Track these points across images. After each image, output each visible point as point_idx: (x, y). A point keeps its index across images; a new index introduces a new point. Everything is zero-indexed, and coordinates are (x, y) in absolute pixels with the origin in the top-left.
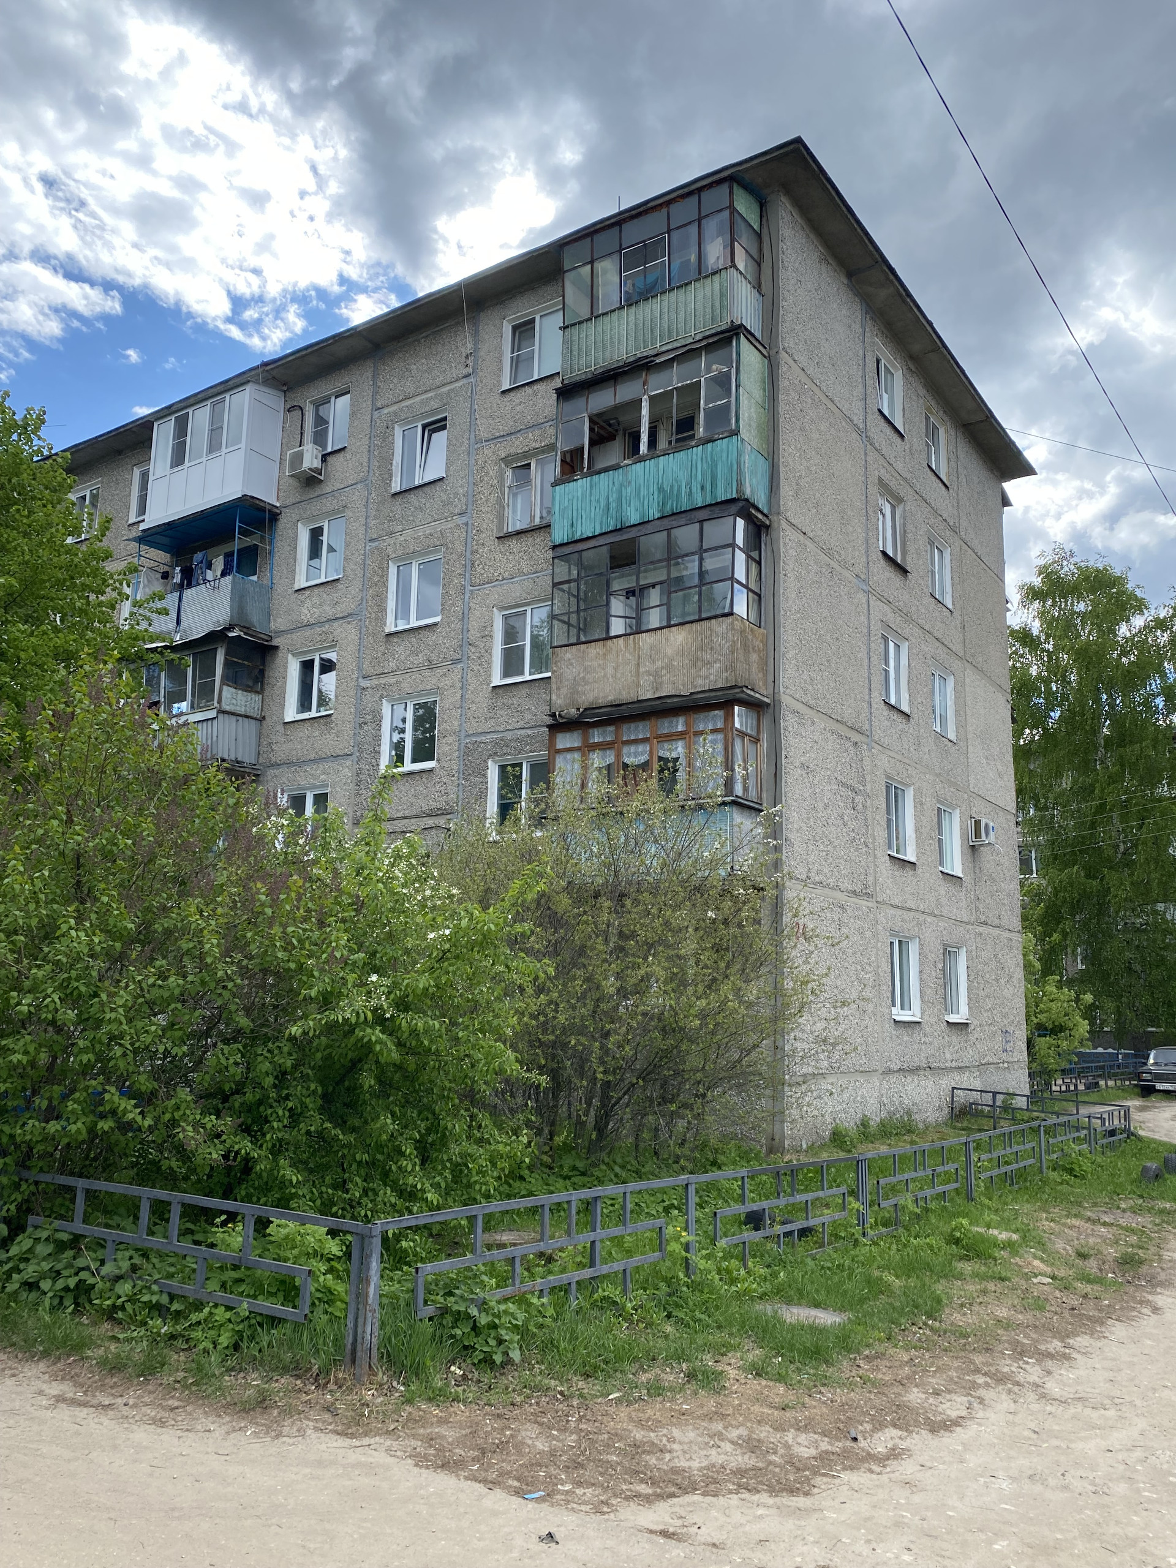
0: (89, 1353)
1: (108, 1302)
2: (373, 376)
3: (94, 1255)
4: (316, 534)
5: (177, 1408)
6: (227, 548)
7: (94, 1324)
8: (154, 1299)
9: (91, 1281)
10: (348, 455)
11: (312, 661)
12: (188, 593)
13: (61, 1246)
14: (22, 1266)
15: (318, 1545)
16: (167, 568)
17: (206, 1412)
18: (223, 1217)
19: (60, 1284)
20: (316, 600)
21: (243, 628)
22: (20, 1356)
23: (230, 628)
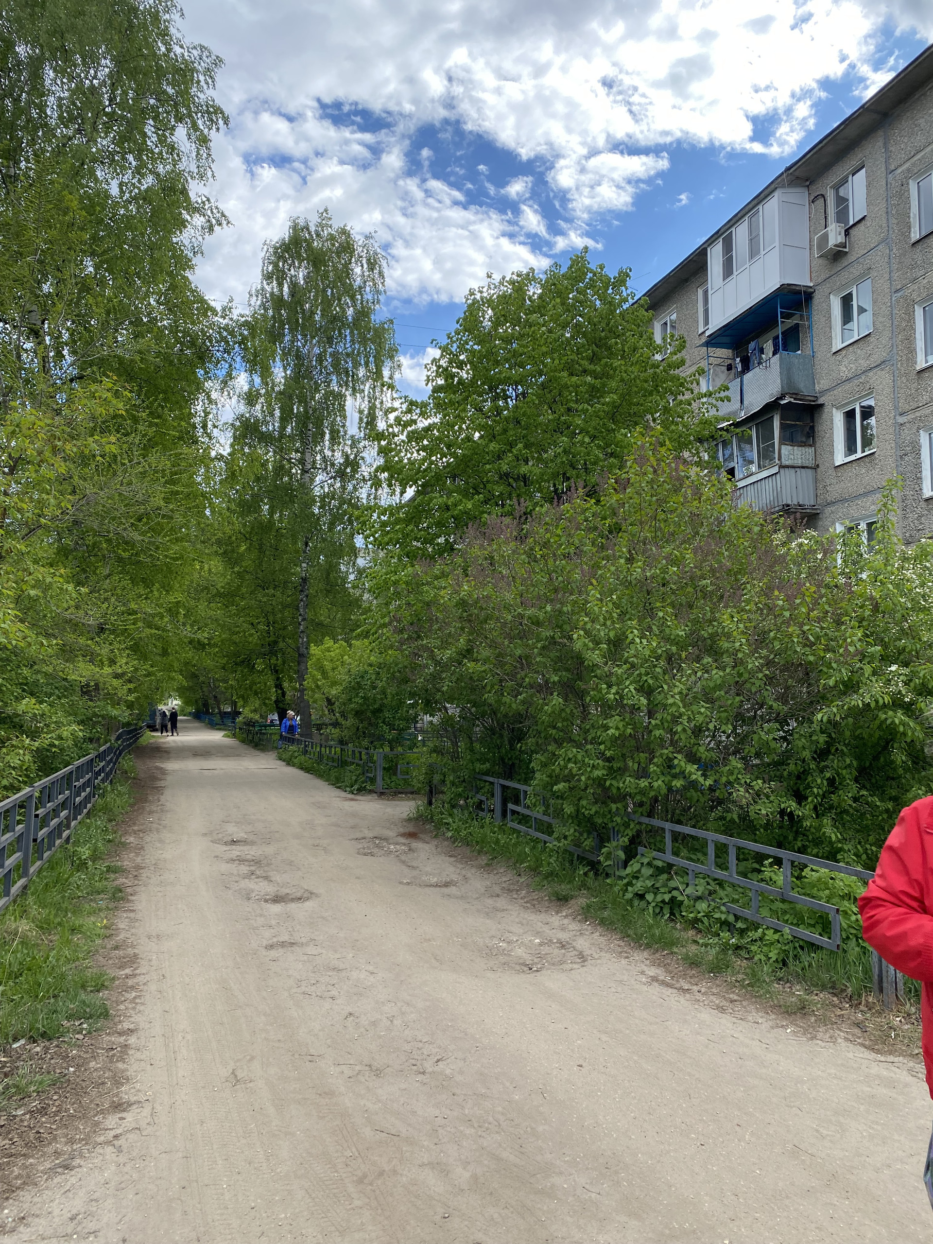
0: (675, 950)
1: (691, 915)
2: (885, 144)
3: (681, 880)
4: (847, 301)
5: (736, 1001)
6: (773, 334)
7: (685, 929)
8: (723, 917)
9: (680, 898)
10: (868, 222)
11: (854, 410)
12: (748, 377)
13: (659, 871)
14: (634, 882)
15: (830, 1133)
16: (730, 362)
17: (757, 1008)
18: (770, 860)
19: (659, 898)
20: (852, 357)
21: (792, 395)
22: (632, 945)
23: (782, 397)
